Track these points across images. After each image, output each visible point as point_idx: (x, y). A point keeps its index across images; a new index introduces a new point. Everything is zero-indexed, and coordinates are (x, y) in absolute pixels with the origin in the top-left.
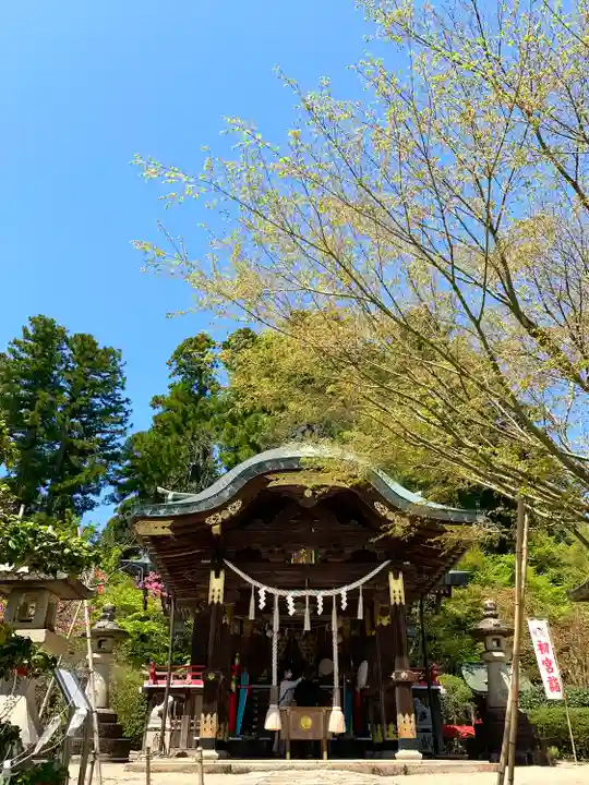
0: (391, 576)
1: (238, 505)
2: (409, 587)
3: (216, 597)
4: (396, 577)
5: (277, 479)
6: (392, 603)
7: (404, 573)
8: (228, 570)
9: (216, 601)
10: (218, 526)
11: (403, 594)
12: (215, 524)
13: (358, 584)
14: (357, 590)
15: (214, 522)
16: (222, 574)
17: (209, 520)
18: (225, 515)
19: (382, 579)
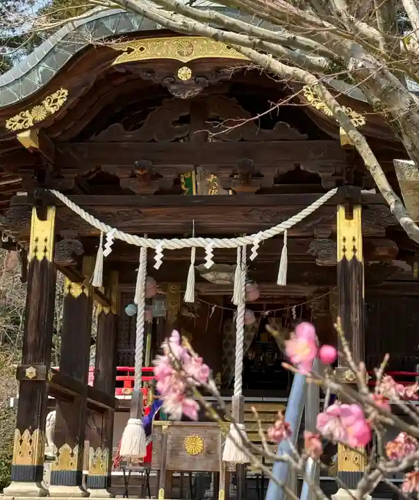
0: (341, 212)
1: (61, 97)
2: (372, 231)
3: (41, 249)
4: (349, 215)
5: (130, 51)
6: (339, 259)
7: (364, 208)
8: (60, 207)
9: (40, 258)
10: (27, 134)
11: (359, 244)
12: (23, 130)
13: (283, 227)
14: (279, 237)
15: (20, 126)
16: (51, 213)
17: (12, 124)
18: (38, 114)
19: (325, 218)
